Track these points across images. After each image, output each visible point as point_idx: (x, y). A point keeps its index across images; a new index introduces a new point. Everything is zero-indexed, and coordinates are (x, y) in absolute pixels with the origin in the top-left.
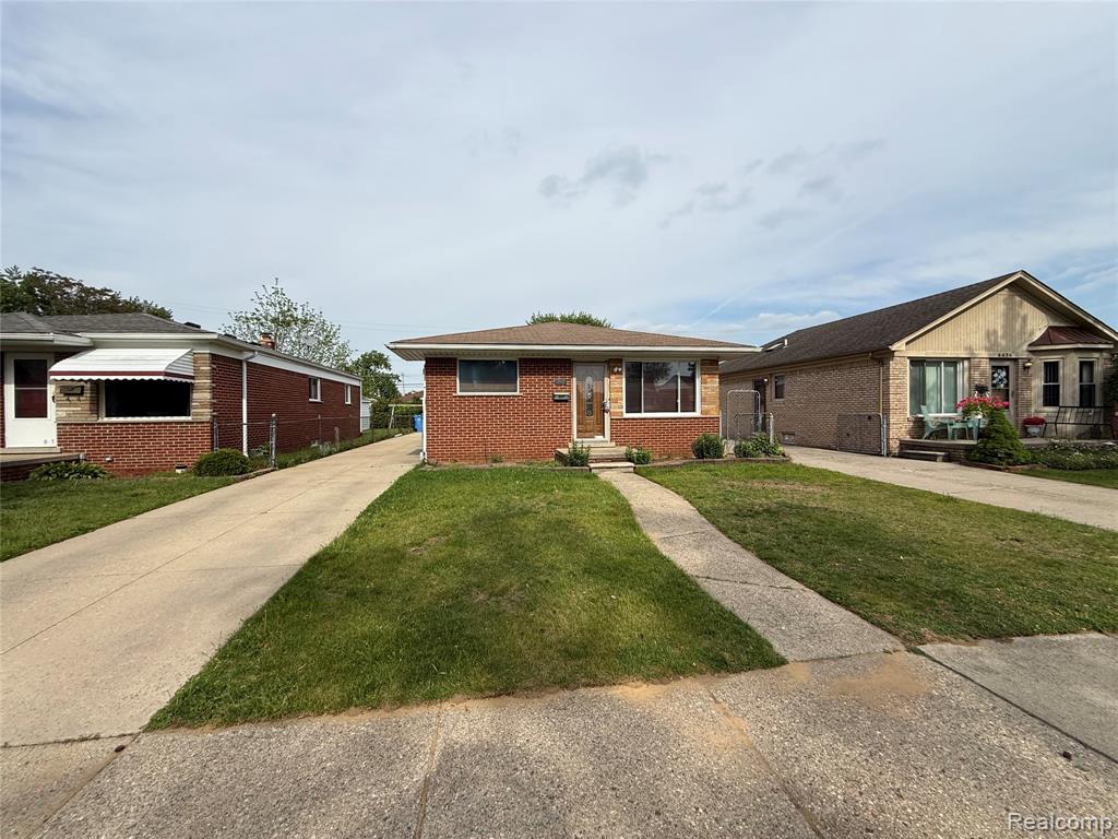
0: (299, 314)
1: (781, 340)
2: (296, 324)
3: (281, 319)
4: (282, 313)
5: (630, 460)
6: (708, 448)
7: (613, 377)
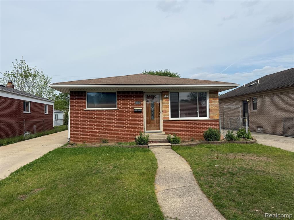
0: (32, 72)
1: (256, 81)
2: (31, 77)
3: (24, 75)
4: (24, 71)
5: (169, 142)
6: (211, 136)
7: (164, 100)
